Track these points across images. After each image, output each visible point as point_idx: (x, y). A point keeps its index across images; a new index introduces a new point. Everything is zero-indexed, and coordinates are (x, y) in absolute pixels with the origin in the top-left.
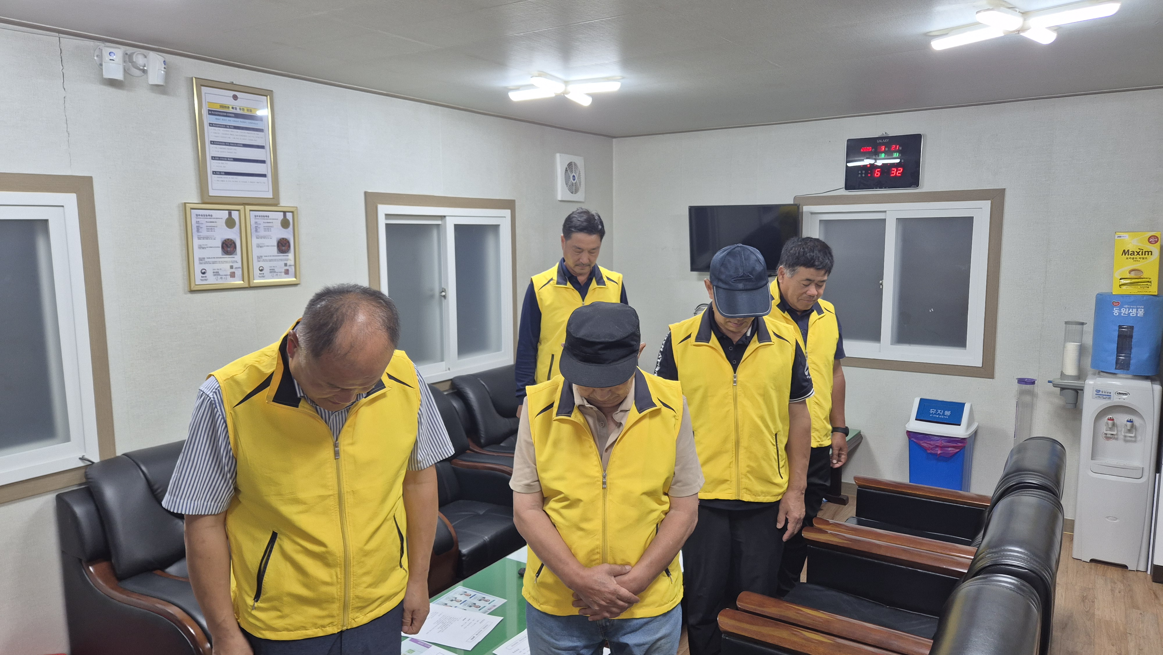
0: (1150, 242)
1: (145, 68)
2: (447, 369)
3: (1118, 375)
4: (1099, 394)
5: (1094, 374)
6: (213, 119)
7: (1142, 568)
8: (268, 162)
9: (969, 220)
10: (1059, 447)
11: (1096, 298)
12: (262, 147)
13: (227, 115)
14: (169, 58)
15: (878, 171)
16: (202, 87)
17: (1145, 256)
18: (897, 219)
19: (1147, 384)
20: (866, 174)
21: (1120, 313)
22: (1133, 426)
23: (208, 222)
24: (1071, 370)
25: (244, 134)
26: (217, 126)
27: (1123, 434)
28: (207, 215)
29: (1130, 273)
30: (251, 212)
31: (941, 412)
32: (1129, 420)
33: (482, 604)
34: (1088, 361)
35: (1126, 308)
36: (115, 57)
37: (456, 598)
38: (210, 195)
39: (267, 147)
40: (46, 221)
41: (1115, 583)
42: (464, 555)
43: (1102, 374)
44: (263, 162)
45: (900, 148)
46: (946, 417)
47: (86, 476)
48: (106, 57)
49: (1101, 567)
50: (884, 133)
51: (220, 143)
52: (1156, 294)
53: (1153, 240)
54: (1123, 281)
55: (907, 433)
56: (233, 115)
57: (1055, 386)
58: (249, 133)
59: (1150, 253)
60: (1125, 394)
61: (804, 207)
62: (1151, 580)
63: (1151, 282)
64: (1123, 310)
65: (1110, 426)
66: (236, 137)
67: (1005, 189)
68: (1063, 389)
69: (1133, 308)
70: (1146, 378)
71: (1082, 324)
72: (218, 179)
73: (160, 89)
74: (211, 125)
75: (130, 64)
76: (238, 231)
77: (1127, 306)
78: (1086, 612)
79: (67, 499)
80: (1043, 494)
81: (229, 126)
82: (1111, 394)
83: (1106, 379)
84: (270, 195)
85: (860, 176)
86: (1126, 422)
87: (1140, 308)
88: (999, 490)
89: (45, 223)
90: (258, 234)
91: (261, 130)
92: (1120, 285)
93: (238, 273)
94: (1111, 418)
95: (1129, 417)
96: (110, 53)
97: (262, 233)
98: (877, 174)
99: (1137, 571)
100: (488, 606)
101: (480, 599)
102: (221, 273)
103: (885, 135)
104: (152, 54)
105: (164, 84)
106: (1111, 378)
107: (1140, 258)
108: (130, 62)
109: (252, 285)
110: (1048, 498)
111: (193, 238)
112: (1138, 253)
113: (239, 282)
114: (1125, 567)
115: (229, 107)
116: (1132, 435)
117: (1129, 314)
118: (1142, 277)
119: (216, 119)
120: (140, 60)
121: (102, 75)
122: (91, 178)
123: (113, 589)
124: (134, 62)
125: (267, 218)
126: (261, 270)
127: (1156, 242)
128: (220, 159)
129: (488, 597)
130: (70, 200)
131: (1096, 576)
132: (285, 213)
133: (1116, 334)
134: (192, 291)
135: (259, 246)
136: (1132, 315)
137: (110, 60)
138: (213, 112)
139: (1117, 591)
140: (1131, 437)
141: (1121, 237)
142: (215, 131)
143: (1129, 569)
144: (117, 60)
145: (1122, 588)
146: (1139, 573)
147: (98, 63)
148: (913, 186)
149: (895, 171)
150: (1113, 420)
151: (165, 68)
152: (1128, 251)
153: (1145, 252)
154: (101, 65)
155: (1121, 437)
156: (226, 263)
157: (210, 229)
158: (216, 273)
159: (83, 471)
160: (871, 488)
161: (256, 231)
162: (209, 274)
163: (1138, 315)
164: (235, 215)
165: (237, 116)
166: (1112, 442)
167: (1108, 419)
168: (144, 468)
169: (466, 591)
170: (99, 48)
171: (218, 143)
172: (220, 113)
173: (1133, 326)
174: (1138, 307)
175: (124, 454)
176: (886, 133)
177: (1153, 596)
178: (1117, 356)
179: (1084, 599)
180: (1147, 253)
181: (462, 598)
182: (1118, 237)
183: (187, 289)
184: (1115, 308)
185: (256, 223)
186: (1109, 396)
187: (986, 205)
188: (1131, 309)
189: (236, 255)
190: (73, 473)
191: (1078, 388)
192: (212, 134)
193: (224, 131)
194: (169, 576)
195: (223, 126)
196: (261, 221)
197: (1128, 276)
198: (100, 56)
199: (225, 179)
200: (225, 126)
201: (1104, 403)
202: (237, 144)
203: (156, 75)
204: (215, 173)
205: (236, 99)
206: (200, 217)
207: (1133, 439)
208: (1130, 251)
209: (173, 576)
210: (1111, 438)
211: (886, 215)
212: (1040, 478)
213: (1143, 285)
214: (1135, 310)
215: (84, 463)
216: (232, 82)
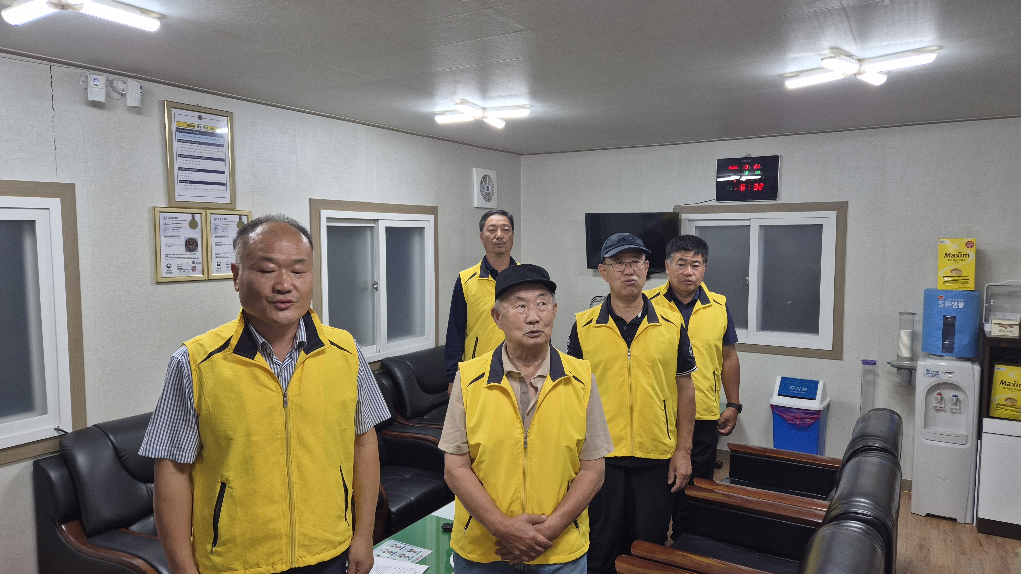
0: (967, 247)
1: (124, 92)
2: (378, 351)
3: (944, 357)
4: (929, 373)
5: (925, 356)
6: (181, 136)
7: (969, 521)
8: (227, 173)
9: (819, 227)
10: (896, 416)
11: (924, 293)
12: (222, 160)
13: (193, 132)
14: (145, 83)
15: (743, 186)
16: (173, 109)
17: (963, 258)
18: (759, 225)
19: (968, 365)
20: (734, 188)
21: (944, 306)
22: (957, 400)
23: (174, 223)
24: (905, 352)
25: (207, 149)
26: (184, 141)
27: (950, 407)
28: (173, 218)
29: (951, 272)
30: (211, 215)
31: (799, 388)
32: (954, 395)
33: (410, 554)
34: (919, 346)
35: (949, 301)
36: (98, 82)
37: (388, 550)
38: (176, 200)
39: (227, 160)
40: (33, 222)
41: (947, 534)
42: (393, 513)
43: (931, 356)
44: (223, 172)
45: (761, 167)
46: (803, 393)
47: (61, 444)
48: (91, 83)
49: (935, 521)
50: (748, 154)
51: (186, 156)
52: (973, 289)
53: (969, 245)
54: (946, 279)
55: (771, 406)
56: (198, 133)
57: (893, 366)
58: (211, 148)
59: (967, 256)
60: (950, 373)
61: (682, 215)
62: (976, 531)
63: (969, 280)
64: (947, 303)
65: (939, 400)
66: (200, 151)
67: (848, 202)
68: (899, 368)
69: (955, 301)
70: (967, 359)
71: (914, 314)
72: (184, 187)
73: (136, 110)
74: (179, 141)
75: (111, 88)
76: (200, 231)
77: (949, 300)
78: (923, 558)
79: (44, 465)
80: (884, 455)
81: (195, 141)
82: (939, 373)
83: (936, 360)
84: (228, 201)
85: (728, 189)
86: (952, 397)
87: (960, 301)
88: (848, 453)
89: (32, 223)
90: (217, 234)
91: (222, 146)
92: (943, 282)
93: (199, 267)
94: (939, 393)
95: (954, 392)
96: (94, 79)
97: (220, 233)
98: (743, 189)
99: (965, 523)
100: (416, 556)
101: (409, 550)
102: (184, 267)
103: (748, 156)
104: (130, 81)
105: (140, 106)
106: (939, 359)
107: (959, 260)
108: (110, 87)
109: (210, 279)
110: (889, 459)
111: (161, 236)
112: (958, 256)
113: (197, 275)
114: (954, 520)
115: (195, 126)
116: (958, 408)
117: (952, 306)
118: (961, 275)
119: (183, 136)
120: (120, 86)
121: (87, 98)
122: (73, 185)
123: (83, 544)
124: (114, 87)
125: (225, 220)
126: (219, 265)
127: (972, 247)
128: (185, 169)
129: (415, 549)
130: (55, 204)
131: (931, 528)
132: (240, 216)
133: (942, 322)
134: (158, 283)
135: (217, 244)
136: (954, 307)
137: (95, 85)
138: (180, 130)
139: (949, 541)
140: (957, 409)
141: (943, 242)
142: (182, 146)
143: (958, 522)
144: (101, 85)
145: (953, 538)
146: (967, 525)
147: (83, 88)
148: (772, 198)
149: (757, 186)
150: (941, 395)
151: (141, 92)
152: (950, 254)
153: (964, 255)
154: (86, 89)
155: (948, 409)
156: (187, 259)
157: (176, 229)
158: (180, 268)
159: (58, 440)
160: (741, 452)
161: (215, 231)
162: (174, 269)
163: (959, 307)
164: (197, 217)
165: (201, 133)
166: (941, 414)
167: (937, 394)
168: (112, 438)
169: (396, 543)
170: (85, 75)
171: (185, 156)
172: (187, 131)
173: (955, 316)
174: (959, 300)
175: (93, 426)
176: (749, 154)
177: (978, 544)
178: (943, 341)
179: (921, 547)
180: (965, 256)
181: (394, 550)
182: (941, 242)
183: (154, 281)
184: (940, 301)
185: (215, 224)
186: (936, 375)
187: (833, 215)
188: (953, 302)
189: (198, 252)
190: (49, 442)
191: (911, 368)
192: (180, 148)
193: (190, 146)
194: (132, 533)
195: (189, 142)
196: (219, 223)
197: (950, 274)
198: (86, 82)
199: (190, 187)
200: (190, 142)
201: (932, 381)
202: (200, 157)
203: (133, 99)
204: (181, 181)
205: (201, 119)
206: (168, 219)
207: (959, 411)
208: (951, 254)
209: (137, 533)
210: (940, 410)
211: (750, 222)
212: (883, 442)
213: (962, 282)
214: (956, 303)
215: (59, 433)
216: (198, 105)
